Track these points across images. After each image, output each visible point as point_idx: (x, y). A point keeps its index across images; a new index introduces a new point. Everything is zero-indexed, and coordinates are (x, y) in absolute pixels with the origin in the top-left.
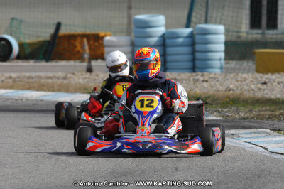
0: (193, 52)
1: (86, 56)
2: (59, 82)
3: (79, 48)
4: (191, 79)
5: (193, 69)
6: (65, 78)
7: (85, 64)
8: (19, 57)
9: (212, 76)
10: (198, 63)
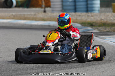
0: (87, 4)
1: (43, 6)
2: (32, 16)
3: (40, 3)
4: (87, 15)
5: (87, 11)
6: (35, 15)
7: (43, 9)
8: (16, 6)
9: (95, 14)
10: (89, 9)
